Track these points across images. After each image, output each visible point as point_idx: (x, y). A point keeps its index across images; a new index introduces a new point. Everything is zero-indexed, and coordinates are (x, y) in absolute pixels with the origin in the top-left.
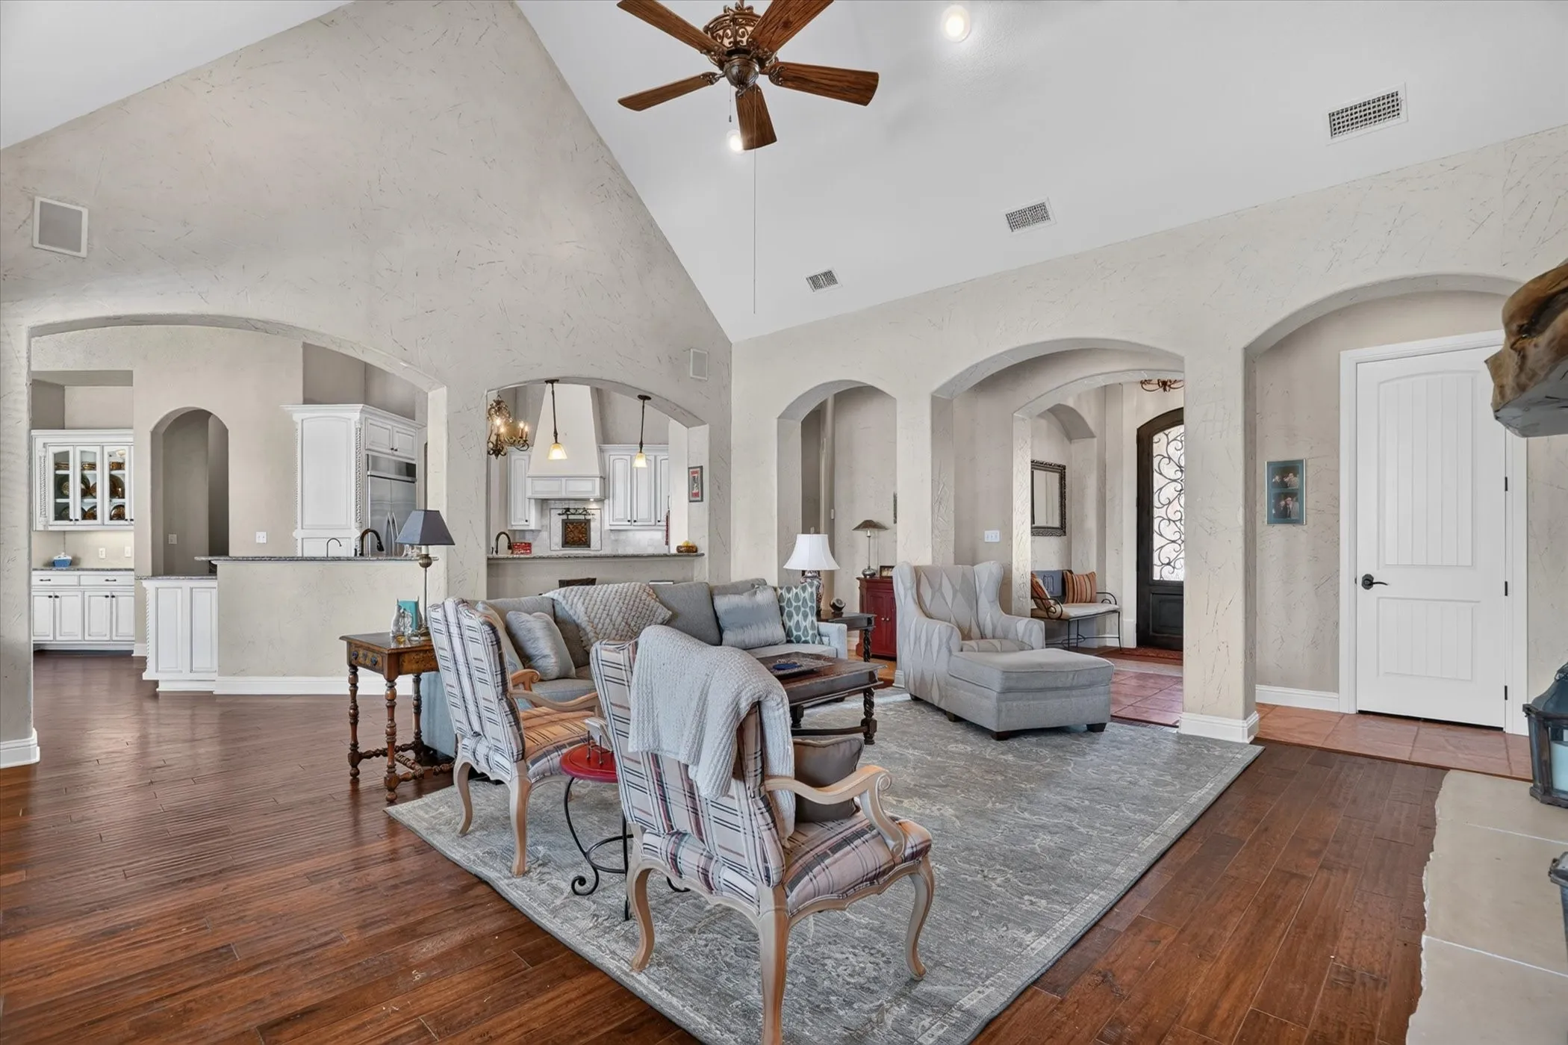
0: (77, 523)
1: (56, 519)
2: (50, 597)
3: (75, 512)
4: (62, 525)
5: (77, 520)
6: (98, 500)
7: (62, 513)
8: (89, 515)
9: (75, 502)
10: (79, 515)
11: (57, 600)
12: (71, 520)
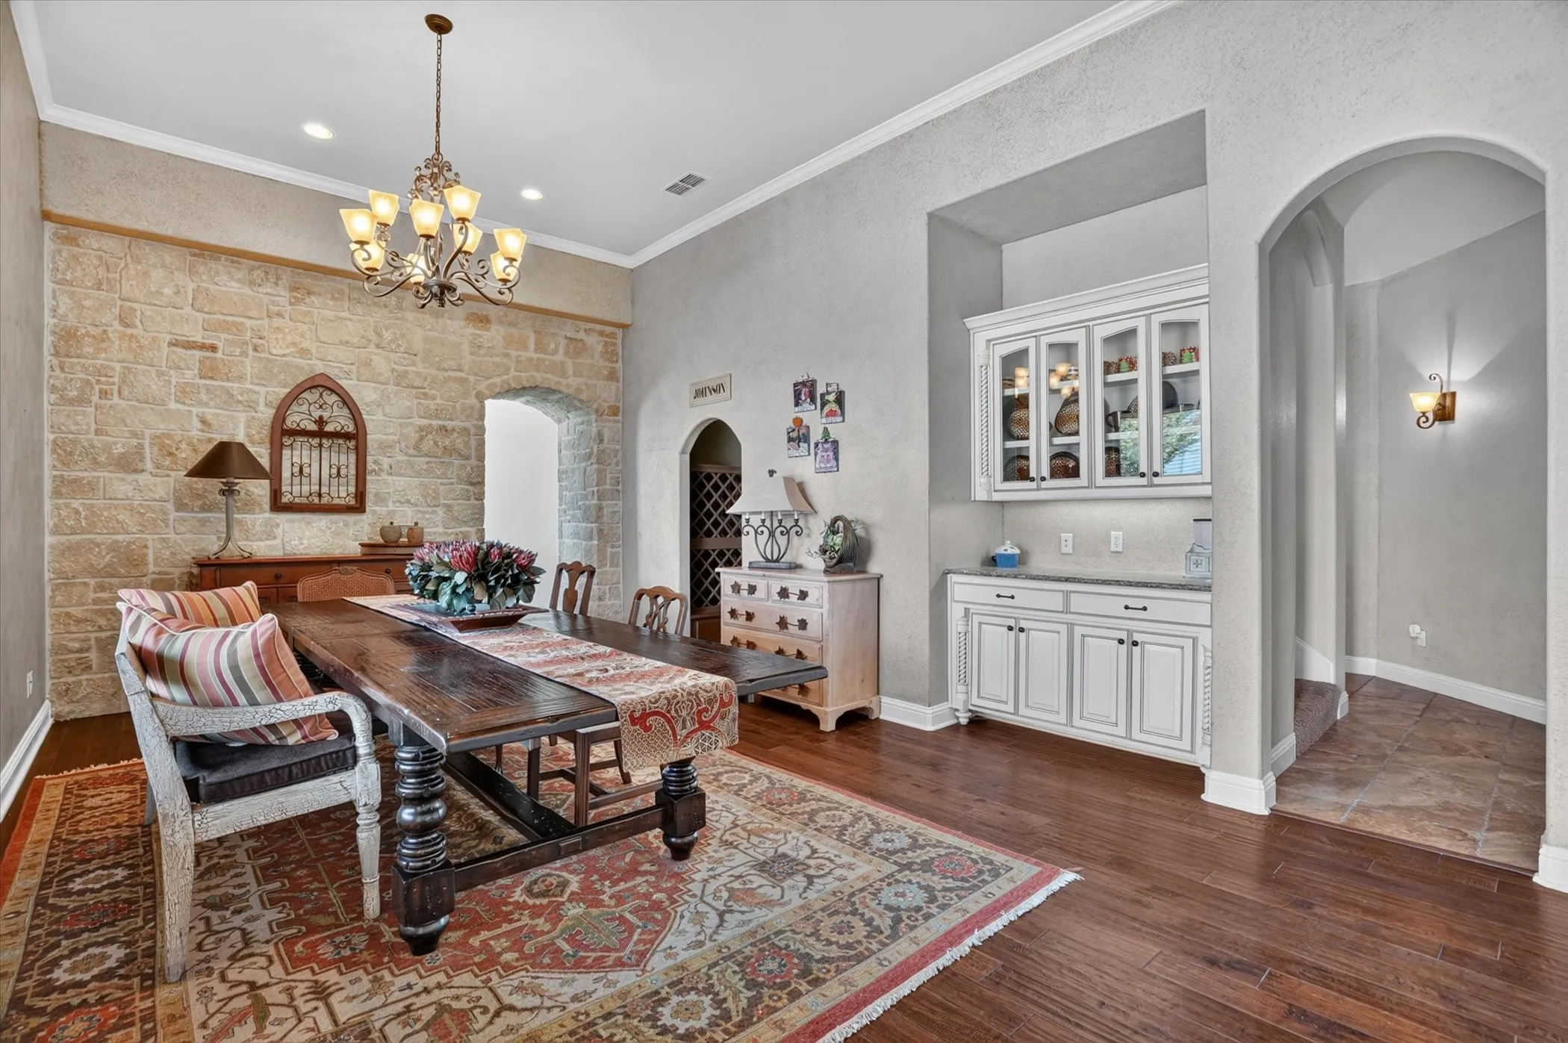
0: (1044, 484)
1: (1007, 478)
2: (1010, 628)
3: (1040, 462)
4: (1018, 490)
5: (1043, 479)
6: (1082, 439)
7: (1016, 468)
8: (1065, 465)
9: (1039, 447)
10: (1045, 472)
11: (1022, 635)
12: (1032, 480)
